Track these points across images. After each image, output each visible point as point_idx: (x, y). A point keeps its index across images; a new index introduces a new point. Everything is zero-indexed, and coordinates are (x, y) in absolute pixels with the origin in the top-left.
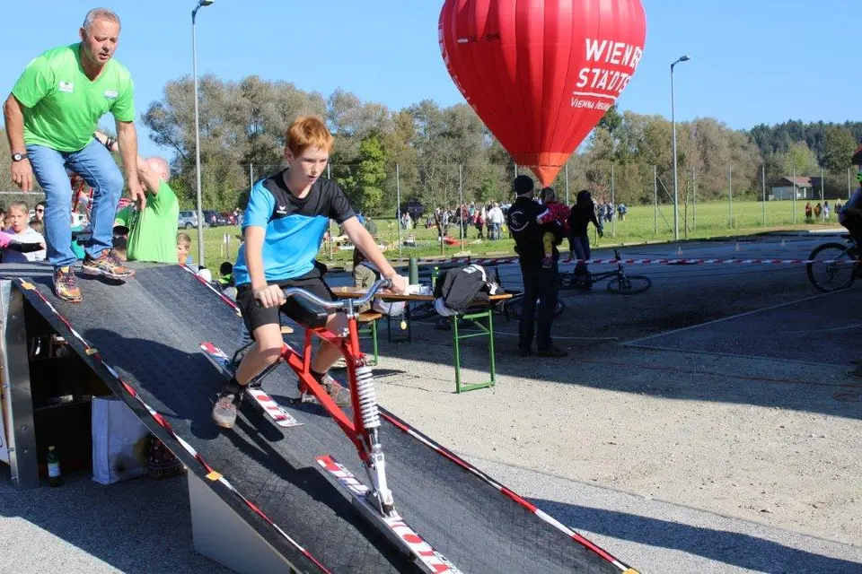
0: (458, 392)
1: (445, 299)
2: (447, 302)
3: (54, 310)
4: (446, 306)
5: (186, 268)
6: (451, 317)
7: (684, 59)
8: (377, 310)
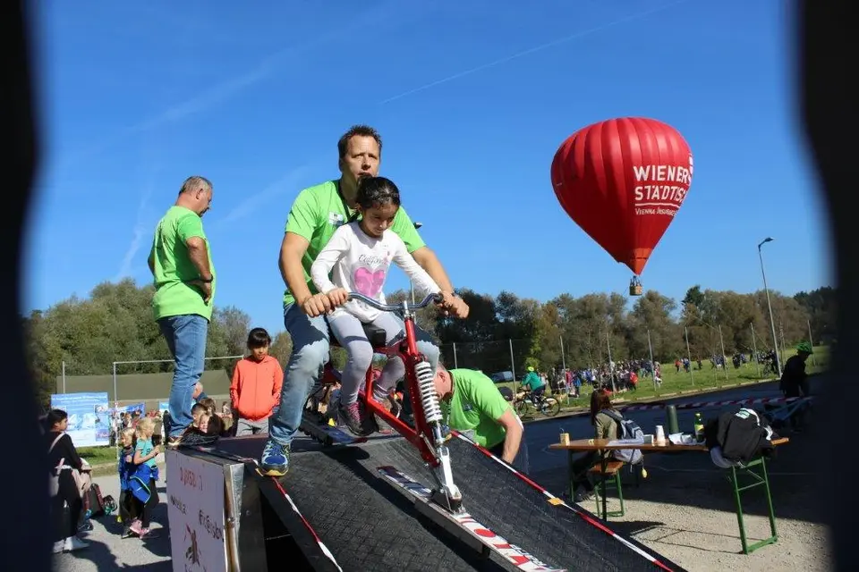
0: (744, 552)
1: (722, 449)
2: (726, 452)
3: (295, 508)
4: (724, 456)
5: (460, 436)
6: (731, 469)
7: (769, 240)
8: (619, 458)
